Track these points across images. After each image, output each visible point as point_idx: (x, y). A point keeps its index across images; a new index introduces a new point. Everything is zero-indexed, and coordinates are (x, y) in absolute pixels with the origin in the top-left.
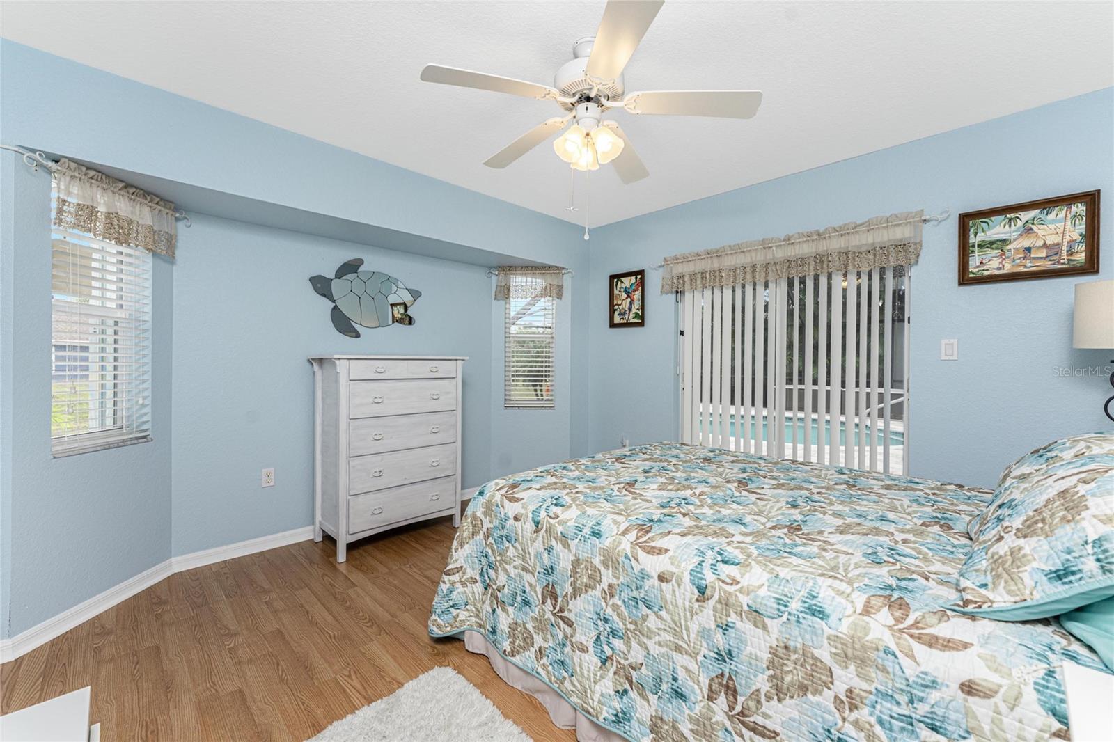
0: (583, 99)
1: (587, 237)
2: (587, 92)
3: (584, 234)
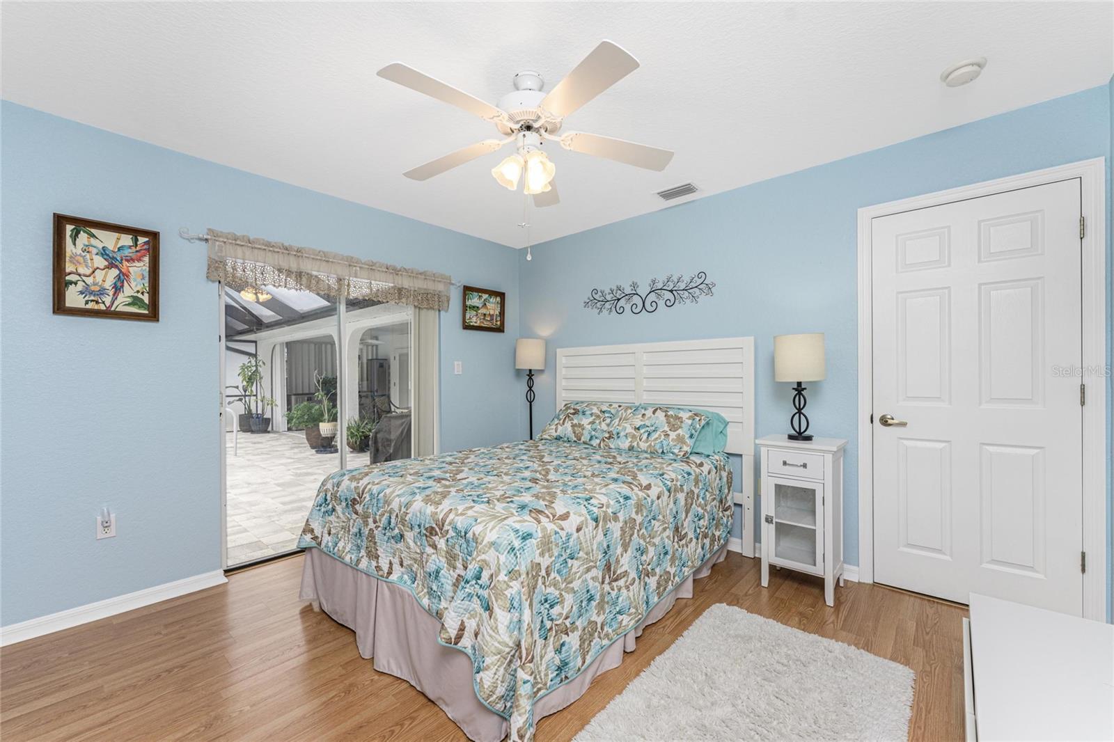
0: (523, 127)
1: (529, 258)
2: (531, 122)
3: (527, 256)
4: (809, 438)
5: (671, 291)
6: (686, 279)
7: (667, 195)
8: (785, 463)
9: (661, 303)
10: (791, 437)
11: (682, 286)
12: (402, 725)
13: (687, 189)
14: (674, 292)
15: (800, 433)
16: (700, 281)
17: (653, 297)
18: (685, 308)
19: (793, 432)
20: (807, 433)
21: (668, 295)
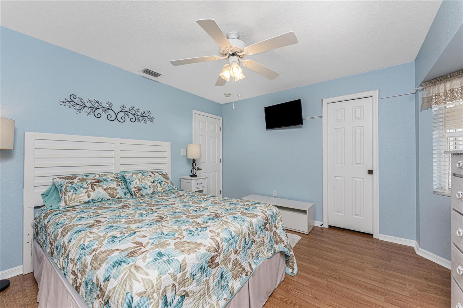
4: (196, 176)
5: (134, 115)
6: (142, 111)
7: (147, 71)
8: (198, 184)
9: (128, 119)
10: (191, 176)
11: (140, 114)
12: (286, 301)
13: (156, 75)
14: (135, 115)
15: (194, 175)
16: (147, 115)
17: (122, 114)
18: (139, 125)
19: (192, 175)
20: (196, 174)
21: (131, 116)
